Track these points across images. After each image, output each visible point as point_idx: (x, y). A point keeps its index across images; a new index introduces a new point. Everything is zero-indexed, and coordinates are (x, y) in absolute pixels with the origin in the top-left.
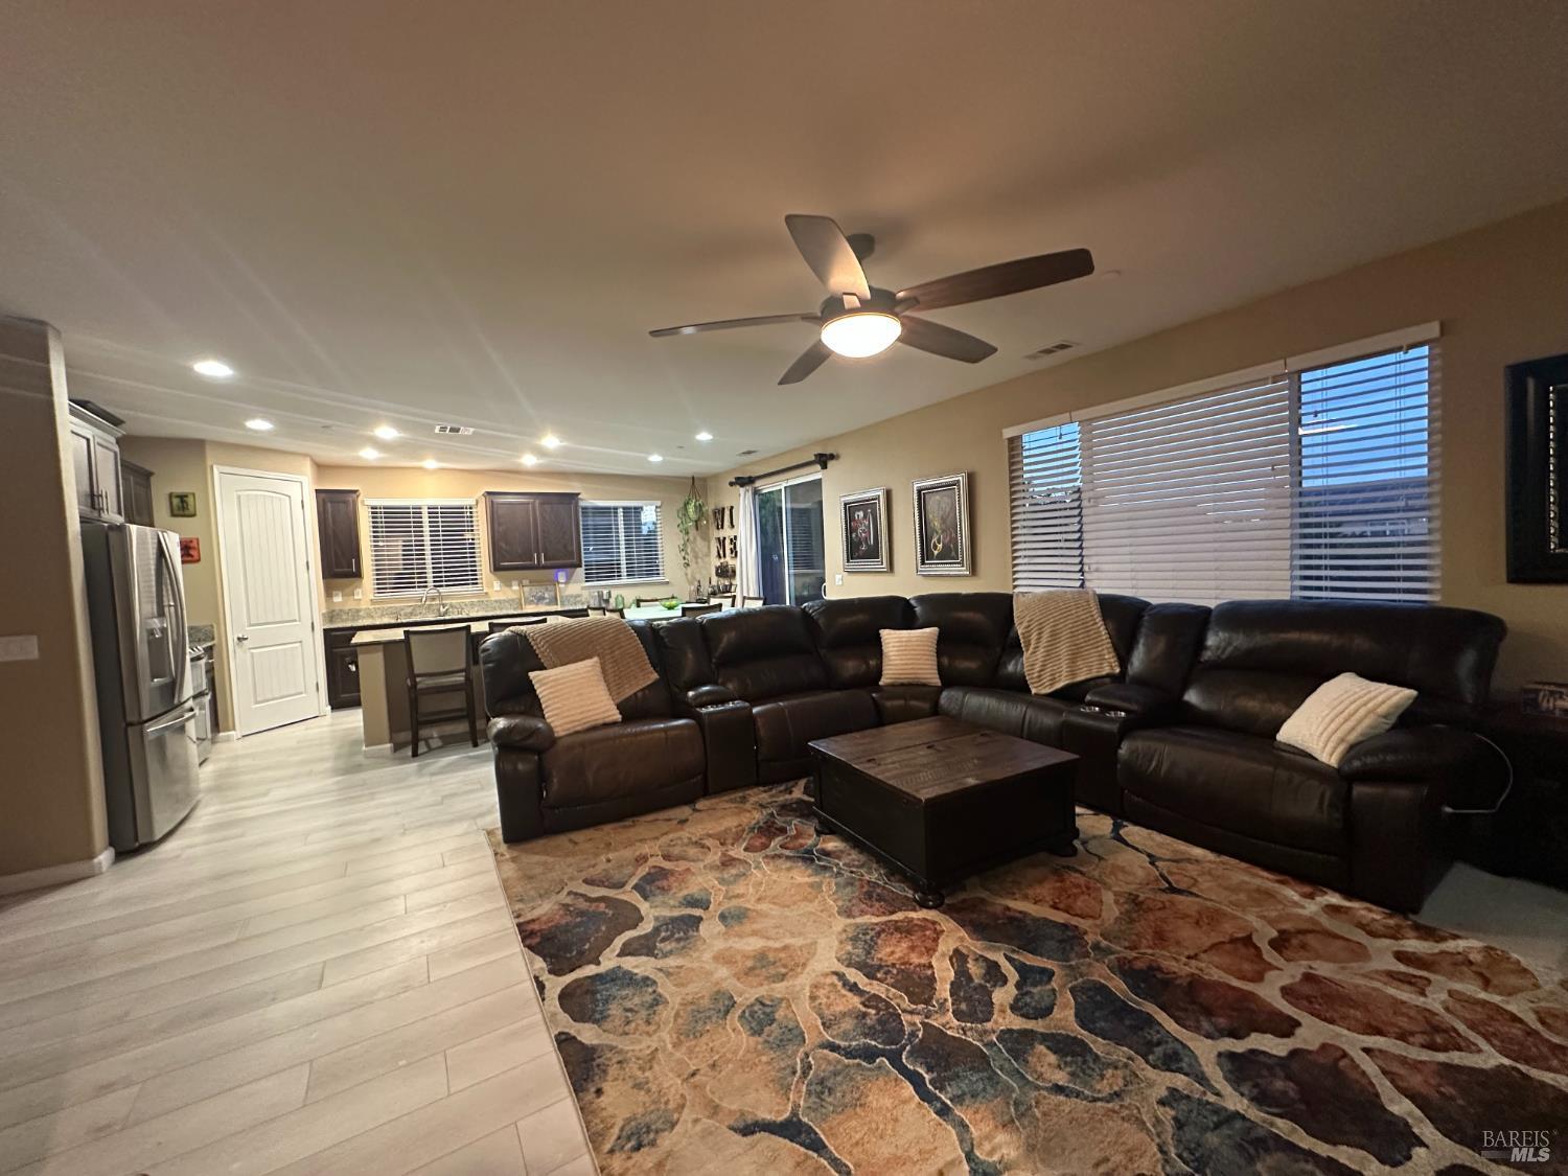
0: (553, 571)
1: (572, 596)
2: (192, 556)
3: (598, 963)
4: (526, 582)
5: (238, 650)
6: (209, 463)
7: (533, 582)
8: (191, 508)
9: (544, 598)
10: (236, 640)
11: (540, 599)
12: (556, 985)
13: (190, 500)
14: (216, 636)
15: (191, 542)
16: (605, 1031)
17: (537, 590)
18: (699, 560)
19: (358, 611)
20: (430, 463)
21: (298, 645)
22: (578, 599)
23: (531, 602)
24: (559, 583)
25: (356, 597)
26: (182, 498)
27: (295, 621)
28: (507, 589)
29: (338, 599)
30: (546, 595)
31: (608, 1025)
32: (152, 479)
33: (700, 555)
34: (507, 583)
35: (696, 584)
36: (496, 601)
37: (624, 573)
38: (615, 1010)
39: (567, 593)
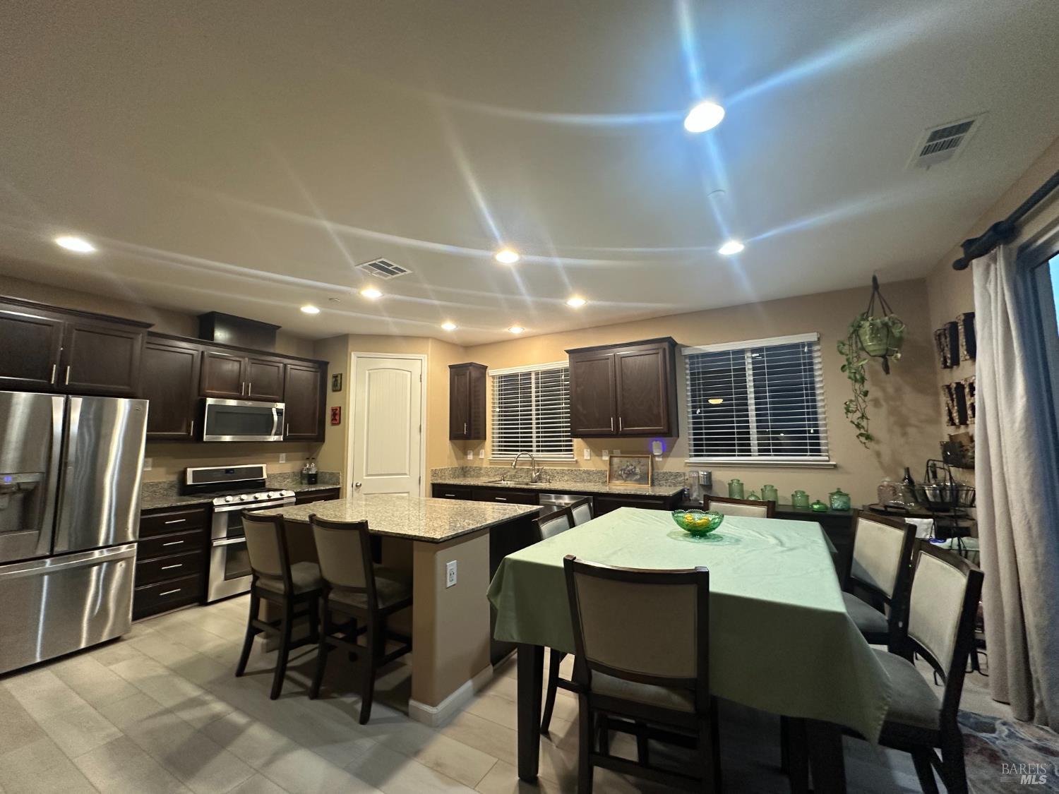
0: (648, 439)
1: (671, 474)
2: (336, 420)
4: (617, 452)
5: (356, 494)
6: (349, 350)
7: (626, 453)
8: (339, 385)
9: (636, 474)
10: (354, 486)
11: (630, 475)
13: (339, 378)
14: (341, 481)
15: (337, 409)
17: (628, 463)
18: (911, 430)
19: (481, 469)
20: (516, 330)
21: (406, 495)
22: (680, 479)
23: (619, 477)
24: (654, 456)
25: (481, 457)
26: (335, 377)
27: (405, 474)
28: (597, 458)
29: (470, 457)
30: (638, 470)
32: (329, 366)
33: (913, 421)
34: (597, 451)
35: (902, 474)
36: (585, 472)
37: (755, 448)
39: (666, 469)
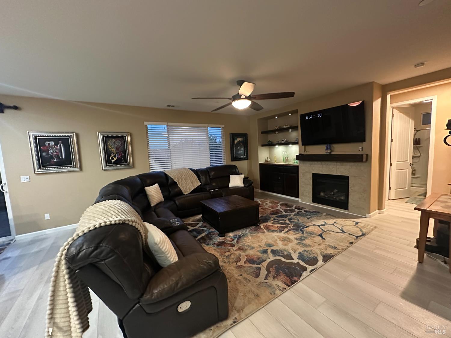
3: (298, 262)
12: (310, 268)
16: (318, 256)
31: (316, 256)
38: (312, 256)
